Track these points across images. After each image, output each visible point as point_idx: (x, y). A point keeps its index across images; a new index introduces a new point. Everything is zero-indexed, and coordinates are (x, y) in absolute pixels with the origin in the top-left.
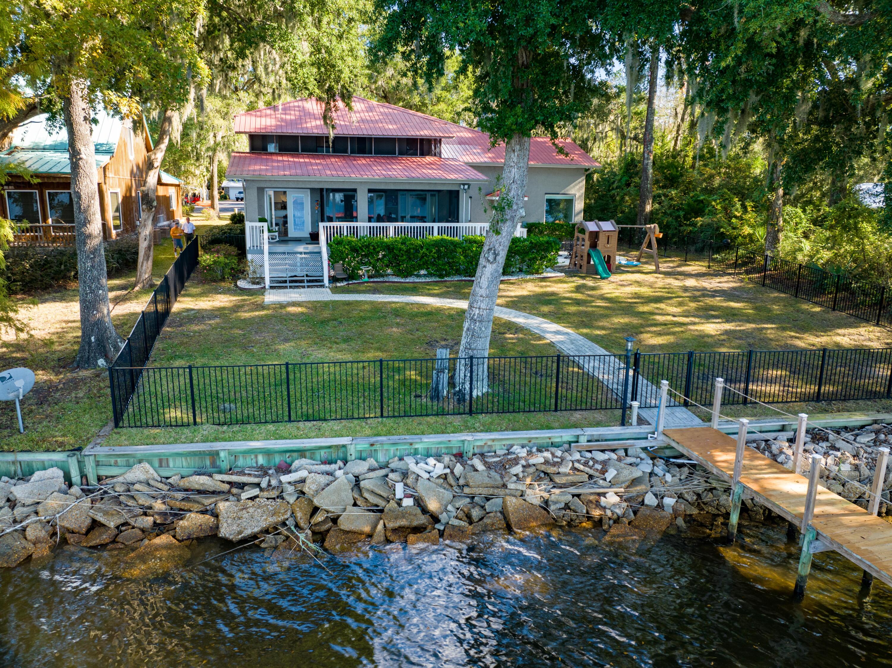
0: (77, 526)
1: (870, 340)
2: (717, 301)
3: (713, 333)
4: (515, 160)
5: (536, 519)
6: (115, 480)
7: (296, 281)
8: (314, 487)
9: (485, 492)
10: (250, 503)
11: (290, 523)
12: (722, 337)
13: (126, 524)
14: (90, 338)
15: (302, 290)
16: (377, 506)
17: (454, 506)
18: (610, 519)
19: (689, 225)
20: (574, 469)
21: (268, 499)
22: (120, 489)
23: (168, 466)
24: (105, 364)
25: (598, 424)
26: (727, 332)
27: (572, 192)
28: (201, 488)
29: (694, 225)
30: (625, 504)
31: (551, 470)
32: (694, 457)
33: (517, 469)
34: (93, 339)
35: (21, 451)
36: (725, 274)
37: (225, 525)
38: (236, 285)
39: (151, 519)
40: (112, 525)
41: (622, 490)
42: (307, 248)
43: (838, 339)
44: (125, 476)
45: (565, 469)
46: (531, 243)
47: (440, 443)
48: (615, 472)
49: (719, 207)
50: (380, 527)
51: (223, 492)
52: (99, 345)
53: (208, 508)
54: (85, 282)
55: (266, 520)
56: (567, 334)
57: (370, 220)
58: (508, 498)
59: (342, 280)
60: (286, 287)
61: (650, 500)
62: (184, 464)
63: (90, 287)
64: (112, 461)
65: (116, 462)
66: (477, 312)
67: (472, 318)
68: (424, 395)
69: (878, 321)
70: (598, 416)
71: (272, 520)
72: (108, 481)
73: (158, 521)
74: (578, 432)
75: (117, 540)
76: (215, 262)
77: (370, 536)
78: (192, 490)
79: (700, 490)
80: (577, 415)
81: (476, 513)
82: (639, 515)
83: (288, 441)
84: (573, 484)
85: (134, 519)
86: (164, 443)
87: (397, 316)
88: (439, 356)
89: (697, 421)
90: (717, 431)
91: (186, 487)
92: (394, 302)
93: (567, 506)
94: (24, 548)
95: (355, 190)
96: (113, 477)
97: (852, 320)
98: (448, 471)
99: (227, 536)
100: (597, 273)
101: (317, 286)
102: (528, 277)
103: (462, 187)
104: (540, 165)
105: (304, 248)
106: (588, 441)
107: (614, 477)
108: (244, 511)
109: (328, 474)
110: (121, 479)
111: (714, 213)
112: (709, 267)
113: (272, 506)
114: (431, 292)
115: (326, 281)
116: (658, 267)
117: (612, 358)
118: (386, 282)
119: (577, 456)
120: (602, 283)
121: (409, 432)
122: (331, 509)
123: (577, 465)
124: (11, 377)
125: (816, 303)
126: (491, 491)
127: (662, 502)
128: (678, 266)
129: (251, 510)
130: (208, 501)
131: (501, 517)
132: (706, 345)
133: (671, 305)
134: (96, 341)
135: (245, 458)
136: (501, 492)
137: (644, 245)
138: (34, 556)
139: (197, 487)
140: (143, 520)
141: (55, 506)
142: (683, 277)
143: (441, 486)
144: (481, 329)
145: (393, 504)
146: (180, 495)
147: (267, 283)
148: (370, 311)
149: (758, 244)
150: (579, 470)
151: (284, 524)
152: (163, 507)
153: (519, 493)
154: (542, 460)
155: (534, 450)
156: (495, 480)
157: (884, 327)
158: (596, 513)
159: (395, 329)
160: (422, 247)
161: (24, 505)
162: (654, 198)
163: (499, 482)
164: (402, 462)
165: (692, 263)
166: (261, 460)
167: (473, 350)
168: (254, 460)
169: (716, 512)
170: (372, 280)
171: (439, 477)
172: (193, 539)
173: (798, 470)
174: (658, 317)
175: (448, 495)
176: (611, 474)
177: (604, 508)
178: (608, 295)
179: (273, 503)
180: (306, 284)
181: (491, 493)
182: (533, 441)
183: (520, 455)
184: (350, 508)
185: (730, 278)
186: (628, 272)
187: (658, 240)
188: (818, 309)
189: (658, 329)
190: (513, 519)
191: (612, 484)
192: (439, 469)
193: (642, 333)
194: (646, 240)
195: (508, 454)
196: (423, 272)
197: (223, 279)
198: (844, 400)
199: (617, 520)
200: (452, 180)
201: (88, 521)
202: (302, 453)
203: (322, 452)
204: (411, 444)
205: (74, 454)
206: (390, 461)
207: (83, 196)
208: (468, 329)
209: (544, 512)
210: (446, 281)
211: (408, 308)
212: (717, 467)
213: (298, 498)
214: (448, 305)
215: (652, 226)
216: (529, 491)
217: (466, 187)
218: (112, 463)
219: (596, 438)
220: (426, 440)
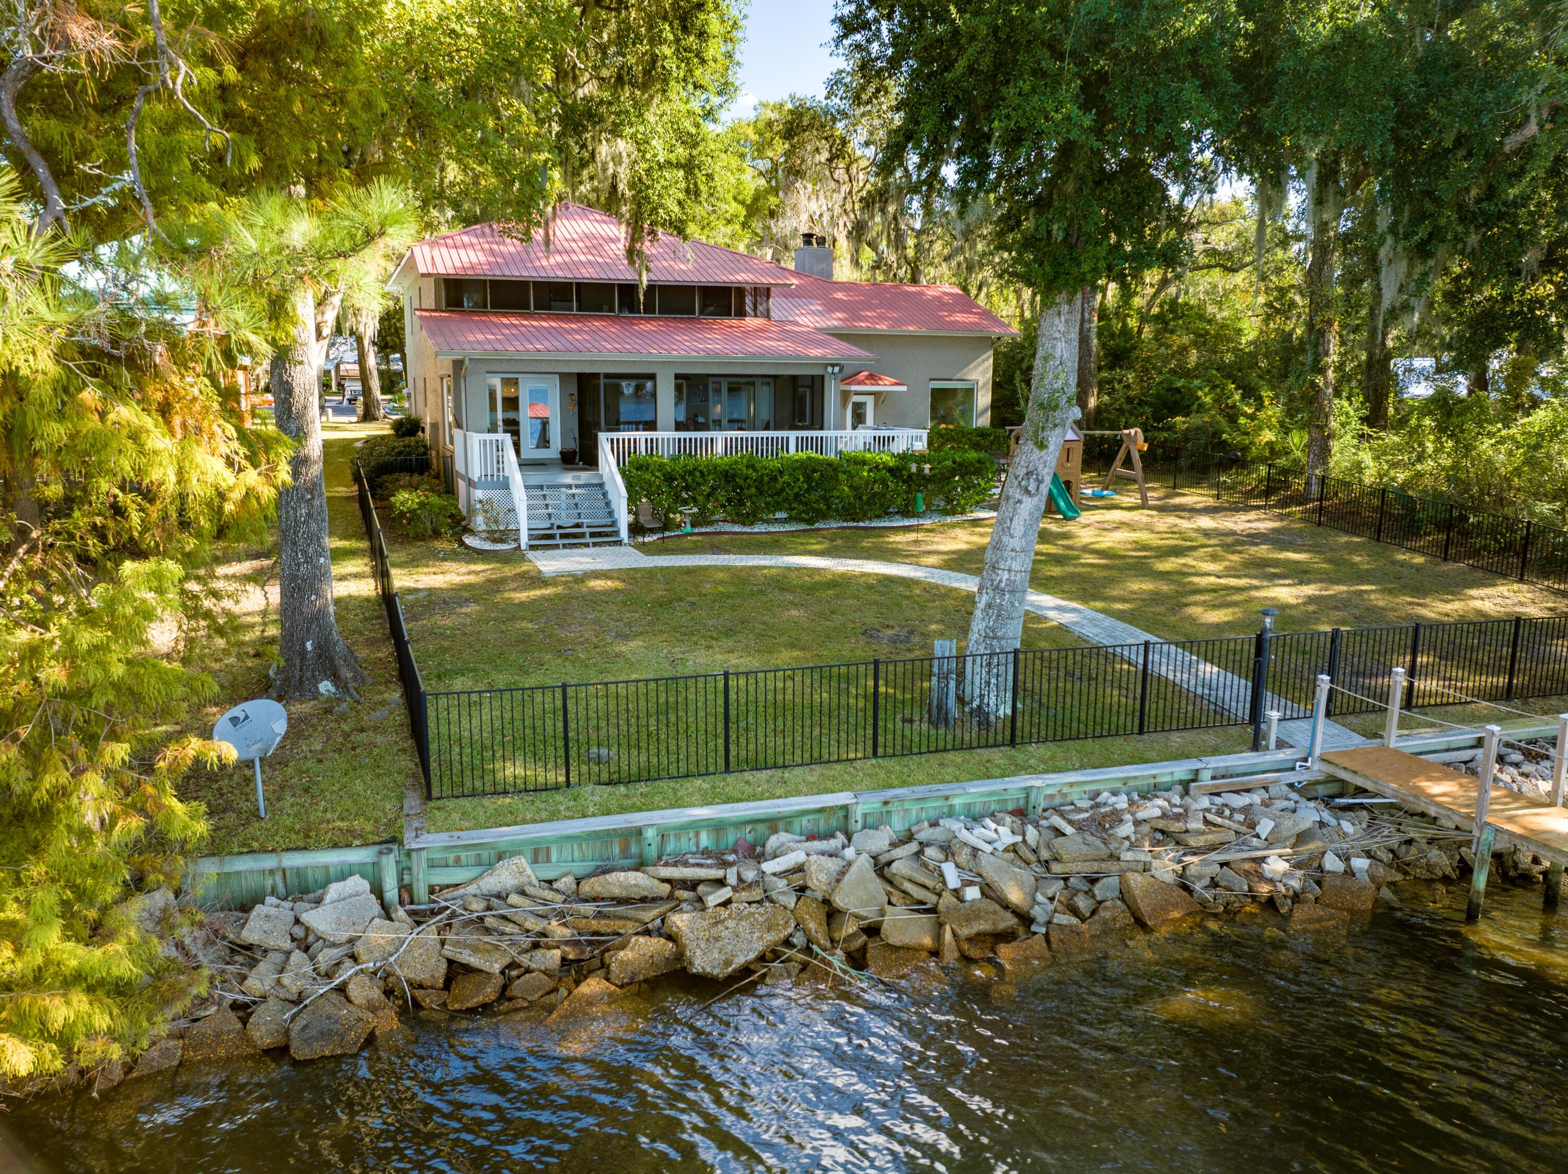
0: (427, 976)
1: (1521, 604)
2: (1263, 551)
3: (1293, 601)
4: (1062, 327)
5: (1176, 906)
6: (461, 891)
7: (600, 534)
8: (823, 877)
9: (1088, 868)
10: (724, 913)
11: (799, 940)
12: (1311, 608)
13: (513, 965)
14: (303, 644)
15: (586, 550)
16: (921, 903)
17: (1044, 894)
18: (1285, 897)
19: (1162, 429)
20: (1207, 822)
21: (750, 903)
22: (478, 906)
23: (548, 860)
24: (333, 690)
25: (1215, 751)
26: (1311, 600)
27: (973, 376)
28: (624, 894)
29: (1171, 428)
30: (1299, 873)
31: (1176, 826)
32: (1388, 792)
33: (1126, 829)
34: (309, 645)
35: (288, 850)
36: (1248, 509)
37: (698, 952)
38: (462, 544)
39: (557, 953)
40: (496, 968)
41: (1289, 851)
42: (578, 478)
43: (1478, 604)
44: (481, 883)
45: (1195, 824)
46: (954, 462)
47: (991, 794)
48: (1272, 824)
49: (1208, 399)
50: (948, 936)
51: (661, 898)
52: (320, 656)
53: (650, 926)
54: (295, 544)
55: (761, 938)
56: (1074, 610)
57: (679, 427)
58: (1130, 875)
59: (652, 531)
60: (556, 547)
61: (1332, 863)
62: (576, 854)
63: (305, 553)
64: (451, 857)
65: (458, 860)
66: (1006, 576)
67: (997, 587)
68: (916, 717)
69: (1522, 575)
70: (1209, 738)
71: (772, 937)
72: (446, 894)
73: (571, 957)
74: (1194, 764)
75: (508, 993)
76: (422, 505)
77: (935, 953)
78: (603, 899)
79: (1394, 842)
80: (1176, 739)
81: (1083, 903)
82: (1326, 886)
83: (751, 804)
84: (1213, 848)
85: (528, 956)
86: (534, 821)
87: (782, 590)
88: (938, 653)
89: (1357, 740)
90: (1396, 751)
91: (594, 894)
92: (765, 567)
93: (1214, 884)
94: (359, 1020)
95: (652, 377)
96: (457, 885)
97: (1480, 574)
98: (1019, 838)
99: (708, 970)
100: (1059, 511)
101: (609, 544)
102: (949, 519)
103: (830, 369)
104: (924, 331)
105: (574, 478)
106: (1213, 778)
107: (1272, 832)
108: (720, 927)
109: (831, 856)
110: (472, 889)
111: (1201, 408)
112: (1218, 497)
113: (761, 914)
114: (809, 547)
115: (624, 534)
116: (1144, 498)
117: (1173, 648)
118: (720, 533)
119: (1205, 802)
120: (1071, 527)
121: (933, 779)
122: (863, 912)
123: (1210, 817)
124: (247, 717)
125: (1413, 550)
126: (1096, 866)
127: (1349, 866)
128: (1167, 497)
129: (731, 924)
130: (650, 915)
131: (1124, 907)
132: (1293, 621)
133: (1202, 559)
134: (314, 649)
135: (678, 837)
136: (1113, 867)
137: (1118, 462)
138: (377, 1032)
139: (617, 892)
140: (544, 956)
141: (382, 942)
142: (1187, 514)
143: (1012, 862)
144: (1012, 604)
145: (947, 900)
146: (589, 909)
147: (524, 540)
148: (732, 583)
149: (1292, 457)
150: (1215, 825)
151: (787, 943)
152: (567, 932)
153: (1141, 867)
154: (1158, 813)
155: (1136, 797)
156: (1098, 848)
157: (1532, 583)
158: (1264, 889)
159: (794, 613)
160: (781, 472)
161: (334, 945)
162: (1100, 384)
163: (1104, 852)
164: (938, 830)
165: (1185, 491)
166: (705, 840)
167: (999, 639)
168: (693, 841)
169: (1428, 876)
170: (696, 530)
171: (1006, 850)
172: (640, 983)
173: (1560, 801)
174: (1196, 579)
175: (1027, 876)
176: (1265, 827)
177: (1271, 881)
178: (1096, 546)
179: (762, 910)
180: (588, 540)
181: (1096, 869)
182: (1130, 783)
183: (1118, 806)
184: (888, 908)
185: (1260, 514)
186: (1096, 508)
187: (1143, 456)
188: (1419, 560)
189: (1206, 597)
190: (1145, 907)
191: (1270, 843)
192: (1007, 837)
193: (1187, 605)
194: (1121, 455)
195: (1098, 805)
196: (780, 515)
197: (437, 534)
198: (1544, 696)
199: (1296, 897)
200: (816, 358)
201: (444, 966)
202: (773, 824)
203: (804, 820)
204: (947, 798)
205: (391, 850)
206: (914, 829)
207: (297, 390)
208: (989, 606)
209: (1184, 894)
210: (818, 529)
211: (793, 575)
212: (1438, 805)
213: (799, 899)
214: (858, 569)
215: (1133, 431)
216: (1156, 863)
217: (837, 369)
218: (451, 862)
219: (1222, 772)
220: (973, 790)
